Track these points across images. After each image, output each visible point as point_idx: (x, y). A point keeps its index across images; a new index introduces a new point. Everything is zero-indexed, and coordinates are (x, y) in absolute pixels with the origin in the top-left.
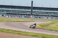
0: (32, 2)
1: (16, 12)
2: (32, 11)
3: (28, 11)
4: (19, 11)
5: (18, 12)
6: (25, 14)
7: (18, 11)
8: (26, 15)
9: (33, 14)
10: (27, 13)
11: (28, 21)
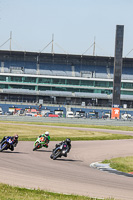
0: (120, 29)
1: (33, 88)
2: (117, 79)
3: (97, 83)
4: (48, 80)
5: (40, 88)
6: (83, 99)
7: (41, 80)
8: (88, 101)
9: (123, 97)
10: (92, 91)
11: (97, 135)
